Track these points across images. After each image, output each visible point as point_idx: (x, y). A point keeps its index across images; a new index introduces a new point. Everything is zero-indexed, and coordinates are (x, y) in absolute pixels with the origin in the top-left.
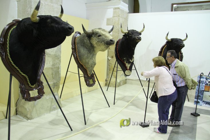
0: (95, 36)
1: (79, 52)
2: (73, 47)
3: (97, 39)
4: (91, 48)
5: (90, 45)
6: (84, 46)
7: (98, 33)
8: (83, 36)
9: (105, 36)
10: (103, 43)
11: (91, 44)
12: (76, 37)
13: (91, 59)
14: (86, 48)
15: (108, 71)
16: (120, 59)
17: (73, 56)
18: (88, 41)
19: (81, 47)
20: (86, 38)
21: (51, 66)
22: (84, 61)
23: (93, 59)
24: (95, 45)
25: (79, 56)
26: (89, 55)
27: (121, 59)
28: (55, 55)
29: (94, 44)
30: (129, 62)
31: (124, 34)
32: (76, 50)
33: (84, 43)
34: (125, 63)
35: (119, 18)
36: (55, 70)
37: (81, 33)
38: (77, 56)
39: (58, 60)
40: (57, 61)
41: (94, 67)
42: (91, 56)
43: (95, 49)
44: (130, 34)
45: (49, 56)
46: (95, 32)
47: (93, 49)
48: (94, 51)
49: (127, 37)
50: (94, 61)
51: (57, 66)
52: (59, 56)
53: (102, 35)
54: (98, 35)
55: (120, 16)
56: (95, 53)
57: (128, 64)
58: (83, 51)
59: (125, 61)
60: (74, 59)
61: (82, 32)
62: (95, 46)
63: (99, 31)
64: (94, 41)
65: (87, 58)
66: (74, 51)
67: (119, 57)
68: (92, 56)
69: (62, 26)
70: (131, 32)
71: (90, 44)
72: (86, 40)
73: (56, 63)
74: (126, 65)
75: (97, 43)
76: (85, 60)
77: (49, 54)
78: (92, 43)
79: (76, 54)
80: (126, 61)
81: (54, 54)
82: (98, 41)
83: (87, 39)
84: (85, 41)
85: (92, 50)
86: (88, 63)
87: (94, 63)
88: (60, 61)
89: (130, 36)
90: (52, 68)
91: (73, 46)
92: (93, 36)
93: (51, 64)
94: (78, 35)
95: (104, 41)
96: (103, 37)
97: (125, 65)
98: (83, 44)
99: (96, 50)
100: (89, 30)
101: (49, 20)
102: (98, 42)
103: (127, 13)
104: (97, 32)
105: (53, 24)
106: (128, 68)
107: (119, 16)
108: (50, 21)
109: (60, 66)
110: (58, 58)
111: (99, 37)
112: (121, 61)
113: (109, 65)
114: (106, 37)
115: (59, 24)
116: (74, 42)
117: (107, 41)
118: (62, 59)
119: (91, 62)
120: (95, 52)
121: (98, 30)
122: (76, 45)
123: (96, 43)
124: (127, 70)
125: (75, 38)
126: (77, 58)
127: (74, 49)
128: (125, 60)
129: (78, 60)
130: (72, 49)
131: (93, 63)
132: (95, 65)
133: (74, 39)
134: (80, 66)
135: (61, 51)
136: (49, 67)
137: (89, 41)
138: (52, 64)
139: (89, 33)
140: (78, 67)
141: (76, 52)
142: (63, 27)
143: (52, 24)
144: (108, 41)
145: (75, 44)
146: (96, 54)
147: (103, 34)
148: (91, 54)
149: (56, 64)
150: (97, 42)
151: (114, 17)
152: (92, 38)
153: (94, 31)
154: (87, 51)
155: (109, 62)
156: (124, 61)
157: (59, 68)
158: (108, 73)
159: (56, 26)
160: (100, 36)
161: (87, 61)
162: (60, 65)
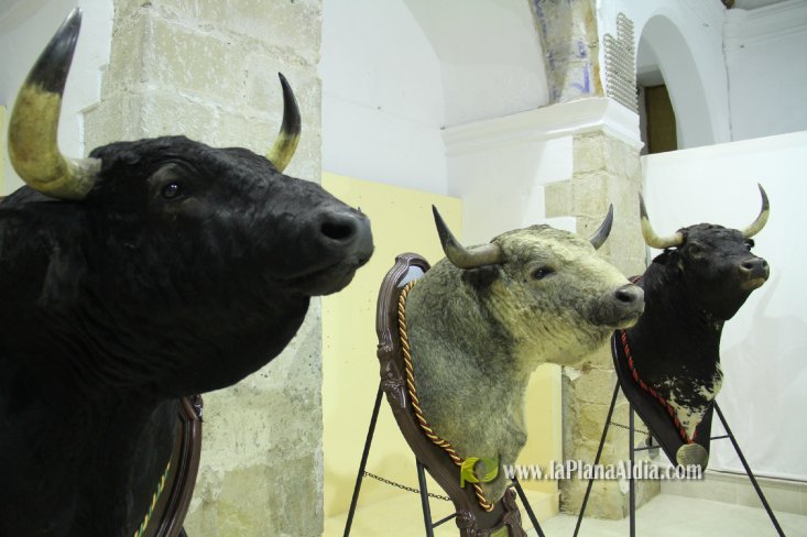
0: (513, 276)
1: (422, 376)
2: (388, 348)
3: (528, 293)
4: (492, 347)
5: (483, 329)
6: (449, 336)
7: (530, 259)
8: (443, 276)
9: (578, 273)
10: (567, 313)
11: (493, 322)
12: (402, 283)
13: (493, 410)
14: (464, 347)
15: (569, 436)
16: (643, 385)
17: (389, 400)
18: (476, 308)
19: (432, 346)
20: (462, 289)
21: (263, 460)
22: (454, 426)
23: (505, 411)
24: (519, 331)
25: (424, 399)
26: (483, 389)
27: (649, 385)
28: (285, 391)
29: (512, 320)
30: (697, 402)
31: (661, 252)
32: (405, 365)
33: (450, 319)
34: (673, 404)
35: (605, 179)
36: (286, 478)
37: (432, 263)
38: (409, 399)
39: (303, 418)
40: (298, 424)
41: (516, 455)
42: (496, 392)
43: (520, 354)
44: (698, 250)
45: (250, 404)
46: (513, 252)
47: (508, 353)
48: (510, 361)
49: (675, 266)
50: (517, 420)
51: (302, 454)
52: (311, 396)
53: (557, 263)
54: (532, 270)
55: (608, 167)
56: (518, 377)
57: (688, 411)
58: (444, 366)
59: (673, 397)
60: (396, 415)
61: (435, 254)
62: (516, 335)
63: (540, 242)
64: (513, 301)
65: (474, 405)
66: (392, 371)
67: (635, 375)
68: (503, 397)
69: (270, 217)
70: (703, 239)
71: (487, 325)
72: (463, 301)
73: (295, 436)
74: (675, 414)
75: (532, 315)
76: (458, 420)
77: (251, 391)
78: (497, 316)
79: (407, 388)
80: (676, 394)
81: (280, 385)
82: (535, 303)
83: (468, 292)
84: (457, 307)
85: (500, 356)
86: (478, 438)
87: (514, 434)
88: (317, 422)
89: (698, 256)
90: (270, 471)
91: (388, 343)
92: (502, 272)
93: (265, 442)
94: (415, 274)
95: (573, 302)
96: (569, 276)
97: (671, 417)
98: (446, 326)
99: (521, 357)
100: (475, 239)
101: (163, 173)
102: (534, 308)
103: (637, 154)
104: (525, 247)
105: (197, 205)
106: (691, 433)
107: (604, 169)
108: (172, 177)
109: (317, 450)
110: (303, 408)
111: (545, 281)
112: (646, 395)
113: (573, 409)
114: (585, 274)
115: (247, 202)
116: (390, 314)
117: (594, 302)
118: (329, 409)
119: (495, 430)
120: (515, 369)
121: (528, 239)
122: (400, 335)
123: (526, 314)
124: (685, 441)
125: (397, 291)
126: (413, 411)
127: (394, 359)
128: (673, 388)
129: (417, 421)
130: (382, 356)
131: (509, 435)
132: (521, 444)
133: (391, 296)
134: (434, 456)
135: (320, 369)
136: (253, 462)
137: (482, 304)
138: (269, 446)
139: (476, 256)
140: (421, 466)
141: (406, 376)
142: (273, 223)
143: (190, 203)
144: (604, 304)
145: (399, 325)
146: (523, 383)
147: (568, 259)
148: (494, 381)
149: (295, 444)
150: (527, 309)
151: (581, 173)
152: (497, 286)
153: (505, 246)
154: (470, 368)
155: (571, 390)
156: (668, 397)
157: (309, 463)
158: (569, 446)
159: (225, 214)
160: (546, 271)
161: (473, 424)
162: (316, 443)
